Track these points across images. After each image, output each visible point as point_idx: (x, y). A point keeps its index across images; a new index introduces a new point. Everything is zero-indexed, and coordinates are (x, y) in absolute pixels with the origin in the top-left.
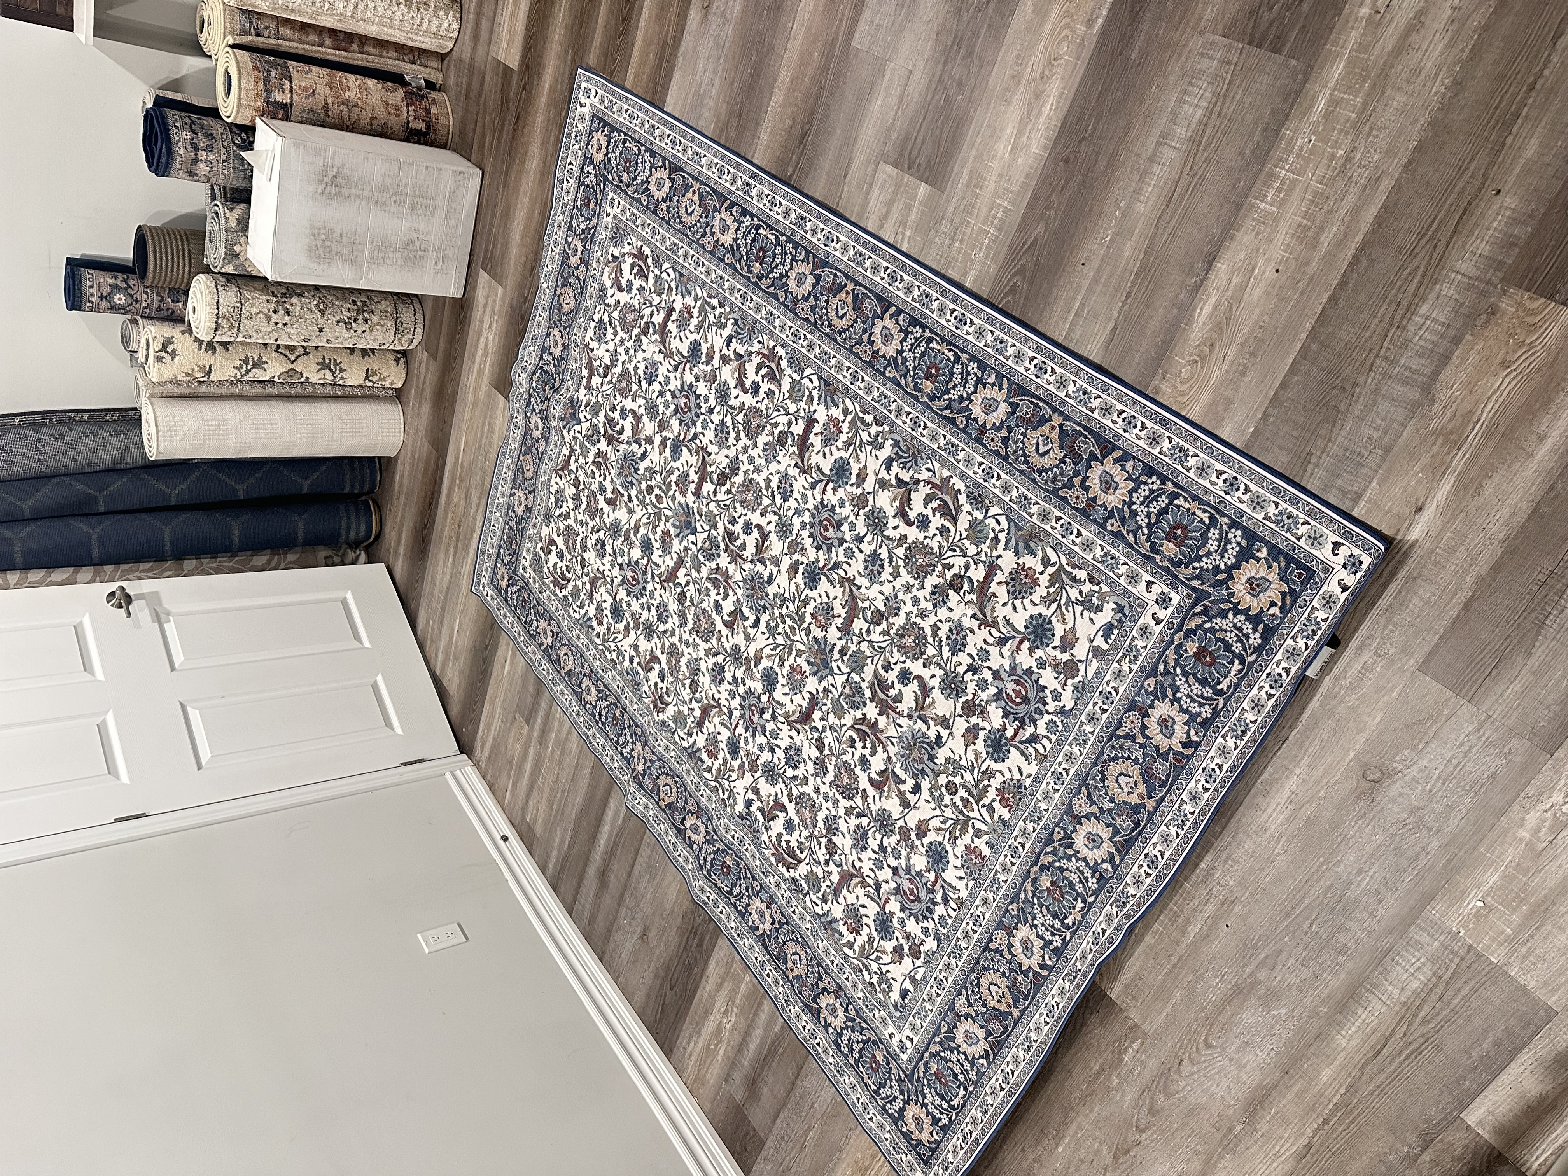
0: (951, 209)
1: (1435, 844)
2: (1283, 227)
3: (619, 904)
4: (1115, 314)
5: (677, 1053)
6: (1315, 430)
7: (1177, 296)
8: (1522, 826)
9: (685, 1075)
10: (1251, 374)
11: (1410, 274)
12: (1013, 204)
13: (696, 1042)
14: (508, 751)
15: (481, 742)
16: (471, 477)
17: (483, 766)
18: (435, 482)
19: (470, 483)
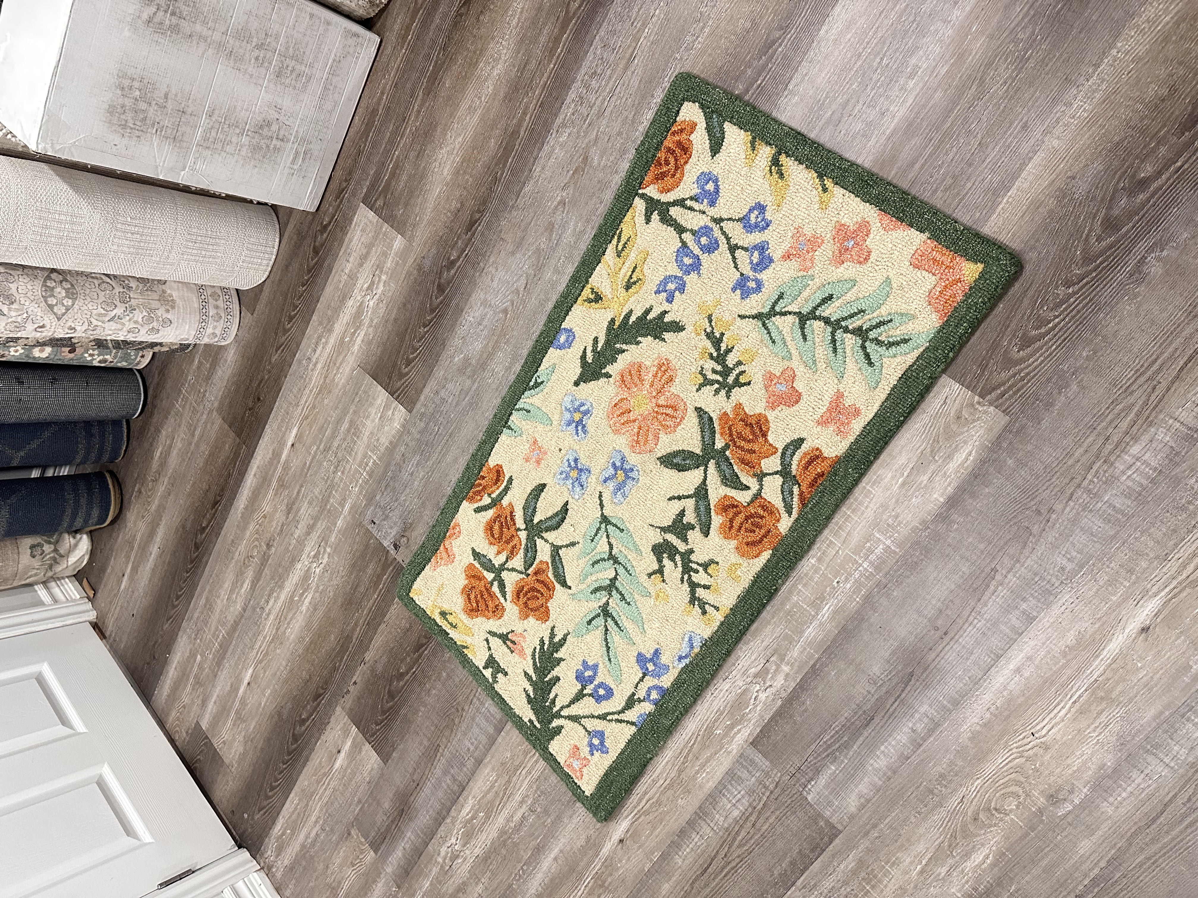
14: (329, 872)
15: (277, 842)
16: (302, 486)
17: (279, 875)
18: (229, 475)
19: (298, 493)
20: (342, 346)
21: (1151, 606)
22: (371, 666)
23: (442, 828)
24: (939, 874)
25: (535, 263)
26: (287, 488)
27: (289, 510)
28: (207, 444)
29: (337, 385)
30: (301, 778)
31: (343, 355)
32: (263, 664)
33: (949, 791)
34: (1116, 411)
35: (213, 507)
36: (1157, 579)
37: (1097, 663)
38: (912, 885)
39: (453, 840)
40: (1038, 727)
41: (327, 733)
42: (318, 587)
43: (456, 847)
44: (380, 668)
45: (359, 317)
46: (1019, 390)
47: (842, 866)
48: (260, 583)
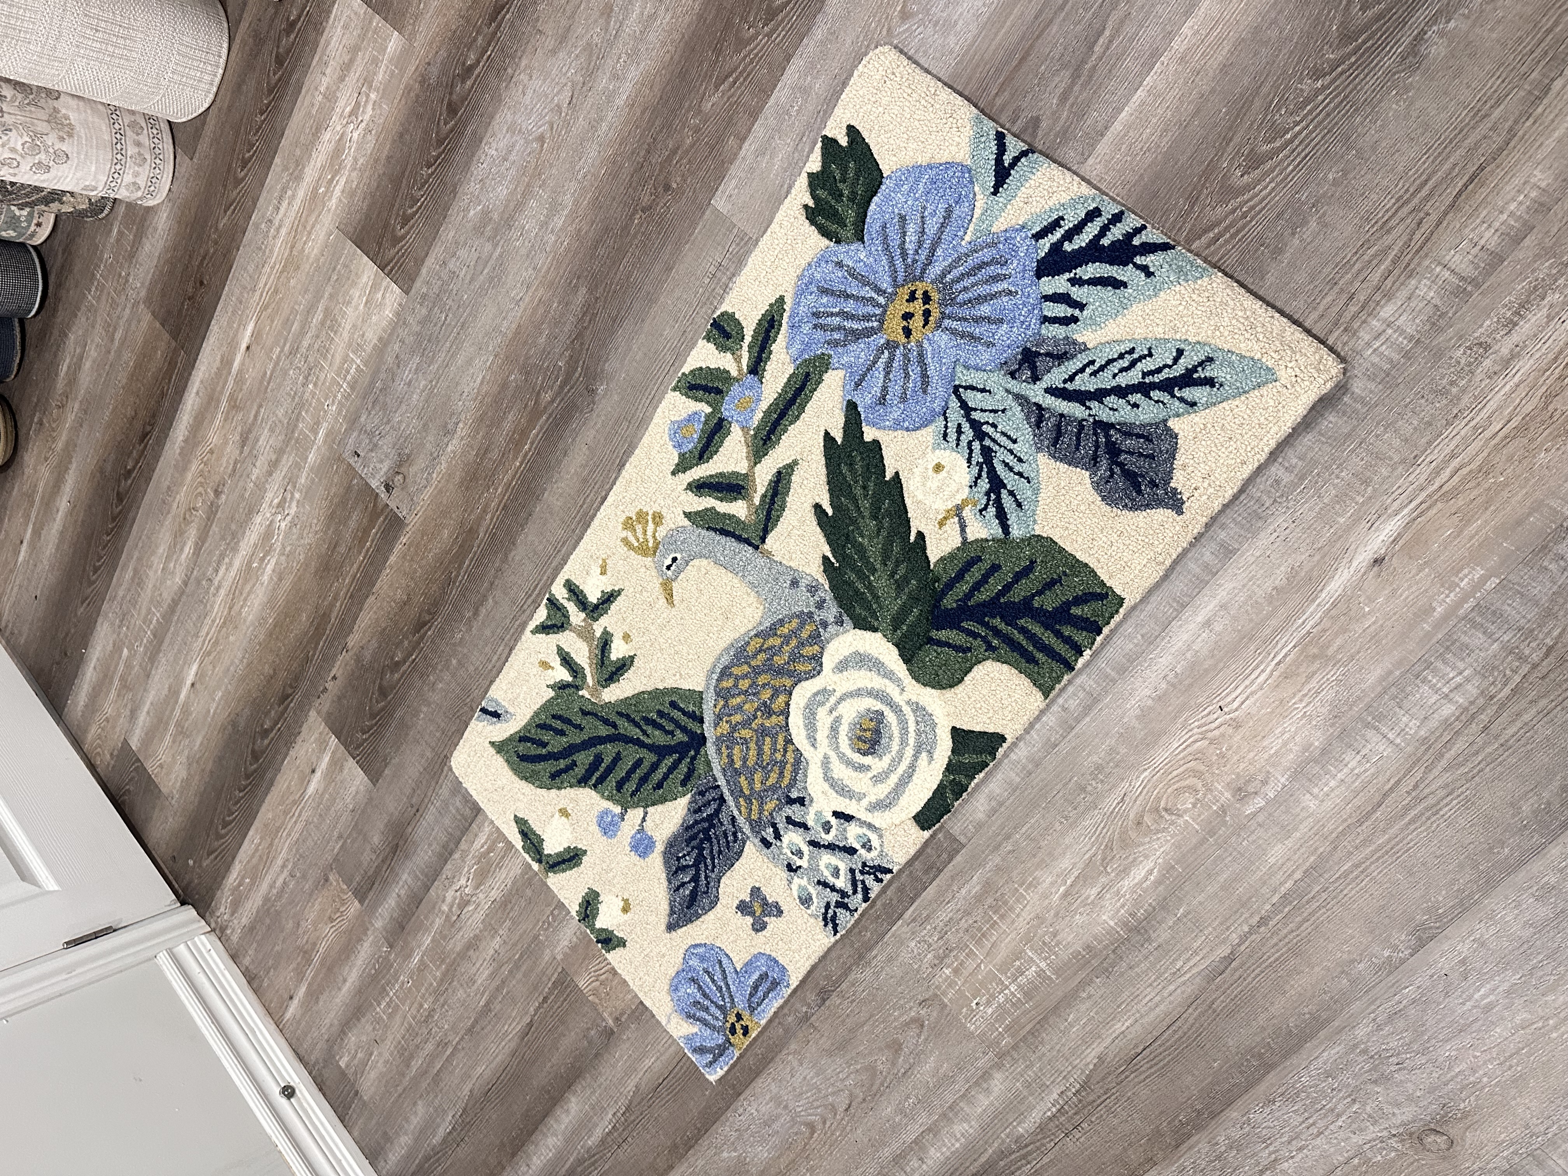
14: (301, 931)
15: (232, 894)
16: (260, 406)
17: (235, 938)
18: (163, 395)
19: (256, 416)
20: (315, 200)
21: (1390, 528)
22: (355, 654)
23: (449, 866)
24: (1087, 898)
25: (585, 65)
26: (242, 409)
27: (244, 442)
28: (132, 351)
29: (308, 258)
30: (263, 809)
31: (317, 213)
32: (211, 658)
33: (1106, 787)
34: (1366, 258)
35: (142, 440)
36: (1400, 491)
37: (1311, 610)
38: (1052, 913)
39: (463, 882)
40: (1229, 699)
41: (297, 747)
42: (284, 547)
43: (467, 890)
44: (368, 655)
45: (338, 157)
46: (1238, 231)
47: (963, 891)
48: (207, 545)
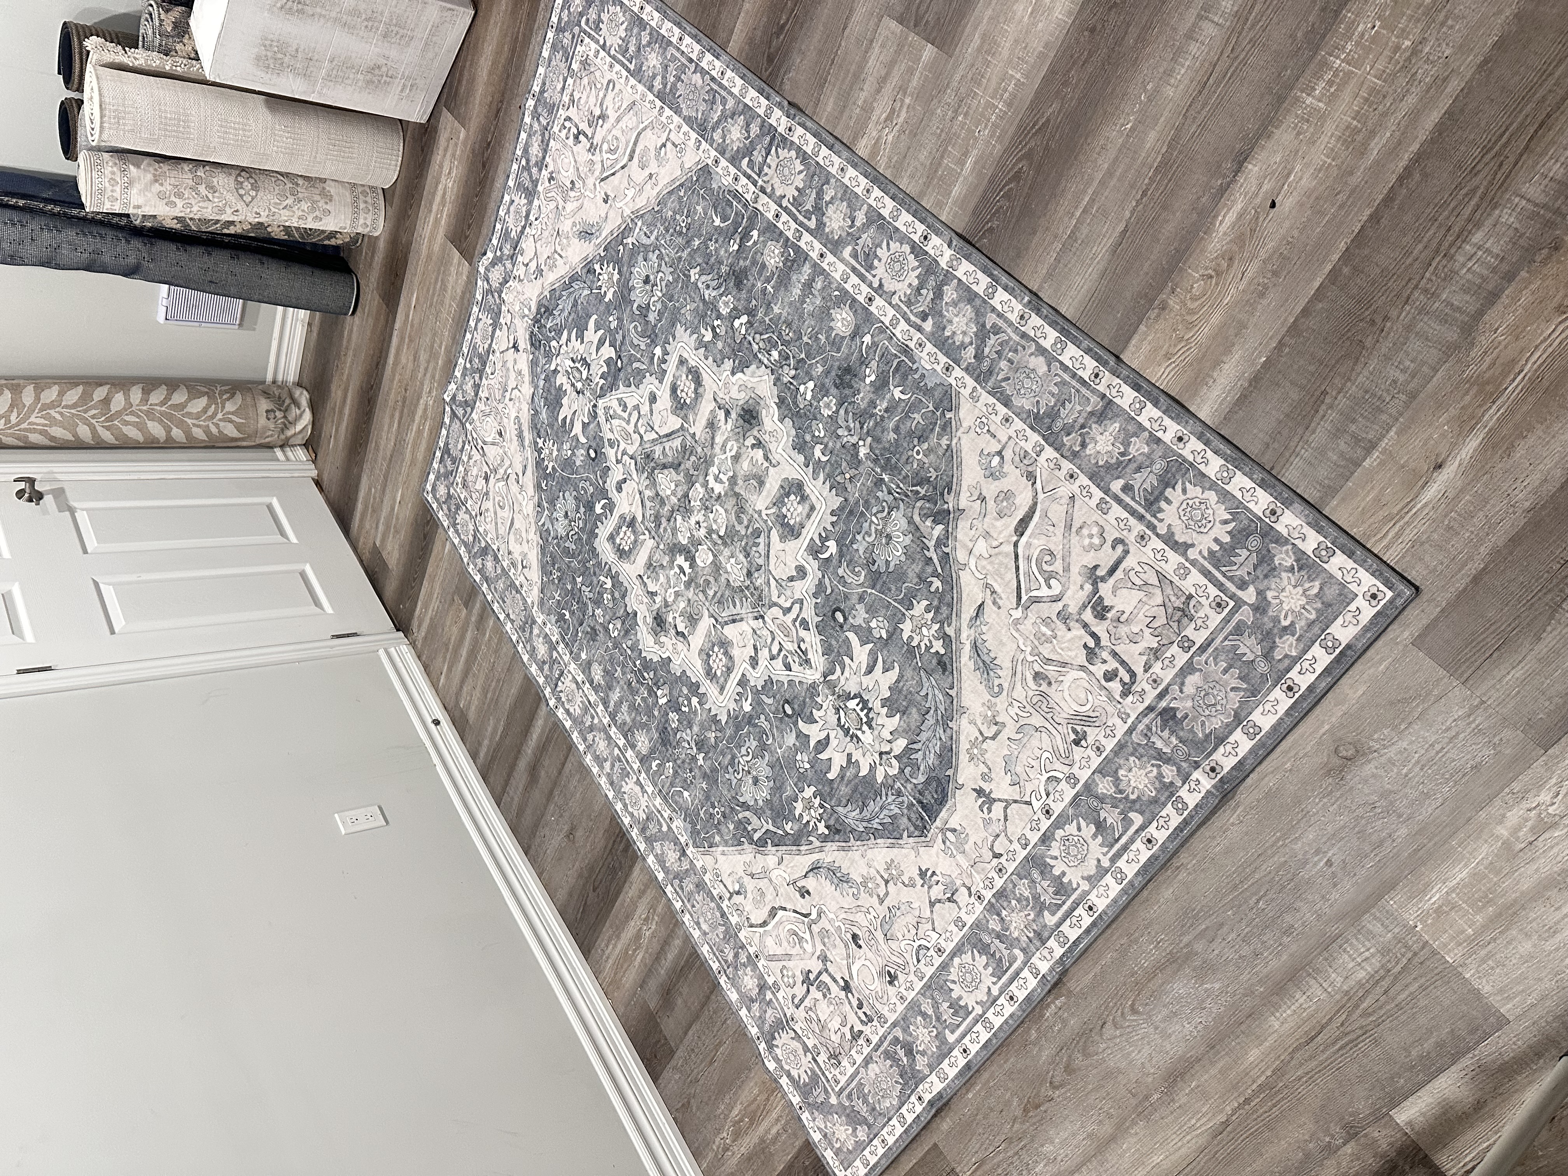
0: (957, 77)
1: (1403, 831)
2: (1330, 127)
3: (548, 800)
4: (1127, 214)
5: (596, 953)
6: (1334, 366)
7: (1199, 198)
8: (1501, 822)
9: (601, 977)
10: (1271, 295)
11: (1466, 195)
12: (1027, 77)
13: (615, 946)
14: (444, 633)
15: (418, 620)
16: (420, 337)
17: (419, 646)
19: (419, 343)
26: (413, 340)
27: (415, 360)
29: (435, 253)
30: (429, 566)
31: (437, 229)
32: (406, 484)
35: (377, 367)
45: (445, 196)
48: (403, 420)
